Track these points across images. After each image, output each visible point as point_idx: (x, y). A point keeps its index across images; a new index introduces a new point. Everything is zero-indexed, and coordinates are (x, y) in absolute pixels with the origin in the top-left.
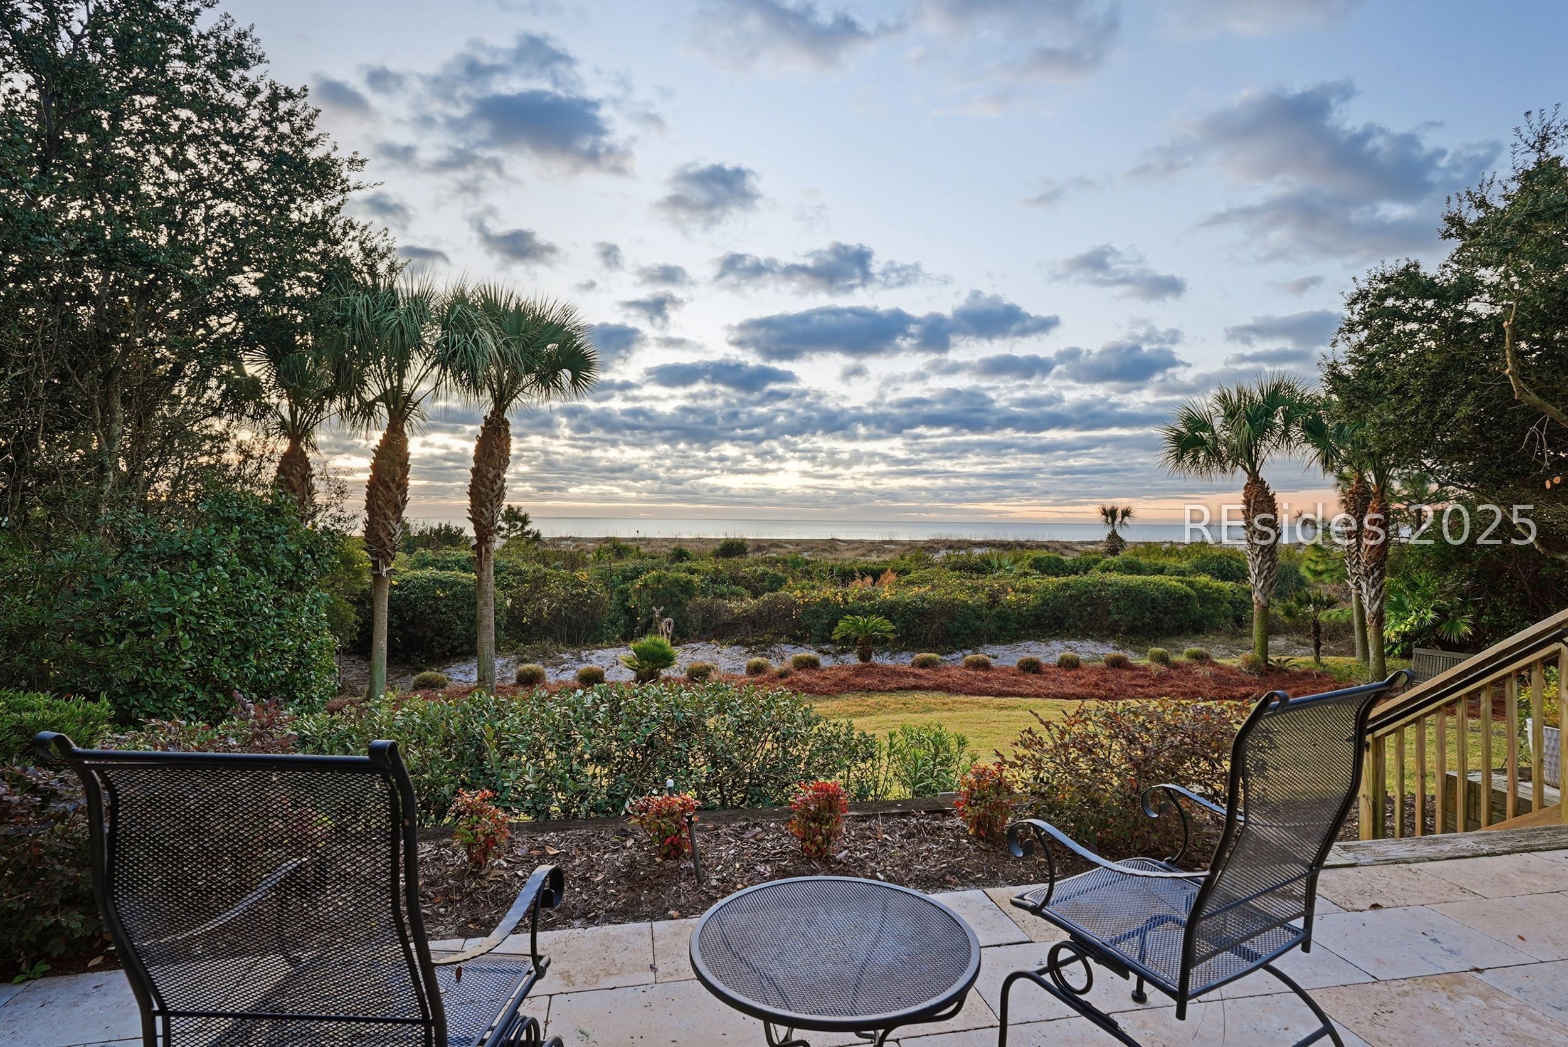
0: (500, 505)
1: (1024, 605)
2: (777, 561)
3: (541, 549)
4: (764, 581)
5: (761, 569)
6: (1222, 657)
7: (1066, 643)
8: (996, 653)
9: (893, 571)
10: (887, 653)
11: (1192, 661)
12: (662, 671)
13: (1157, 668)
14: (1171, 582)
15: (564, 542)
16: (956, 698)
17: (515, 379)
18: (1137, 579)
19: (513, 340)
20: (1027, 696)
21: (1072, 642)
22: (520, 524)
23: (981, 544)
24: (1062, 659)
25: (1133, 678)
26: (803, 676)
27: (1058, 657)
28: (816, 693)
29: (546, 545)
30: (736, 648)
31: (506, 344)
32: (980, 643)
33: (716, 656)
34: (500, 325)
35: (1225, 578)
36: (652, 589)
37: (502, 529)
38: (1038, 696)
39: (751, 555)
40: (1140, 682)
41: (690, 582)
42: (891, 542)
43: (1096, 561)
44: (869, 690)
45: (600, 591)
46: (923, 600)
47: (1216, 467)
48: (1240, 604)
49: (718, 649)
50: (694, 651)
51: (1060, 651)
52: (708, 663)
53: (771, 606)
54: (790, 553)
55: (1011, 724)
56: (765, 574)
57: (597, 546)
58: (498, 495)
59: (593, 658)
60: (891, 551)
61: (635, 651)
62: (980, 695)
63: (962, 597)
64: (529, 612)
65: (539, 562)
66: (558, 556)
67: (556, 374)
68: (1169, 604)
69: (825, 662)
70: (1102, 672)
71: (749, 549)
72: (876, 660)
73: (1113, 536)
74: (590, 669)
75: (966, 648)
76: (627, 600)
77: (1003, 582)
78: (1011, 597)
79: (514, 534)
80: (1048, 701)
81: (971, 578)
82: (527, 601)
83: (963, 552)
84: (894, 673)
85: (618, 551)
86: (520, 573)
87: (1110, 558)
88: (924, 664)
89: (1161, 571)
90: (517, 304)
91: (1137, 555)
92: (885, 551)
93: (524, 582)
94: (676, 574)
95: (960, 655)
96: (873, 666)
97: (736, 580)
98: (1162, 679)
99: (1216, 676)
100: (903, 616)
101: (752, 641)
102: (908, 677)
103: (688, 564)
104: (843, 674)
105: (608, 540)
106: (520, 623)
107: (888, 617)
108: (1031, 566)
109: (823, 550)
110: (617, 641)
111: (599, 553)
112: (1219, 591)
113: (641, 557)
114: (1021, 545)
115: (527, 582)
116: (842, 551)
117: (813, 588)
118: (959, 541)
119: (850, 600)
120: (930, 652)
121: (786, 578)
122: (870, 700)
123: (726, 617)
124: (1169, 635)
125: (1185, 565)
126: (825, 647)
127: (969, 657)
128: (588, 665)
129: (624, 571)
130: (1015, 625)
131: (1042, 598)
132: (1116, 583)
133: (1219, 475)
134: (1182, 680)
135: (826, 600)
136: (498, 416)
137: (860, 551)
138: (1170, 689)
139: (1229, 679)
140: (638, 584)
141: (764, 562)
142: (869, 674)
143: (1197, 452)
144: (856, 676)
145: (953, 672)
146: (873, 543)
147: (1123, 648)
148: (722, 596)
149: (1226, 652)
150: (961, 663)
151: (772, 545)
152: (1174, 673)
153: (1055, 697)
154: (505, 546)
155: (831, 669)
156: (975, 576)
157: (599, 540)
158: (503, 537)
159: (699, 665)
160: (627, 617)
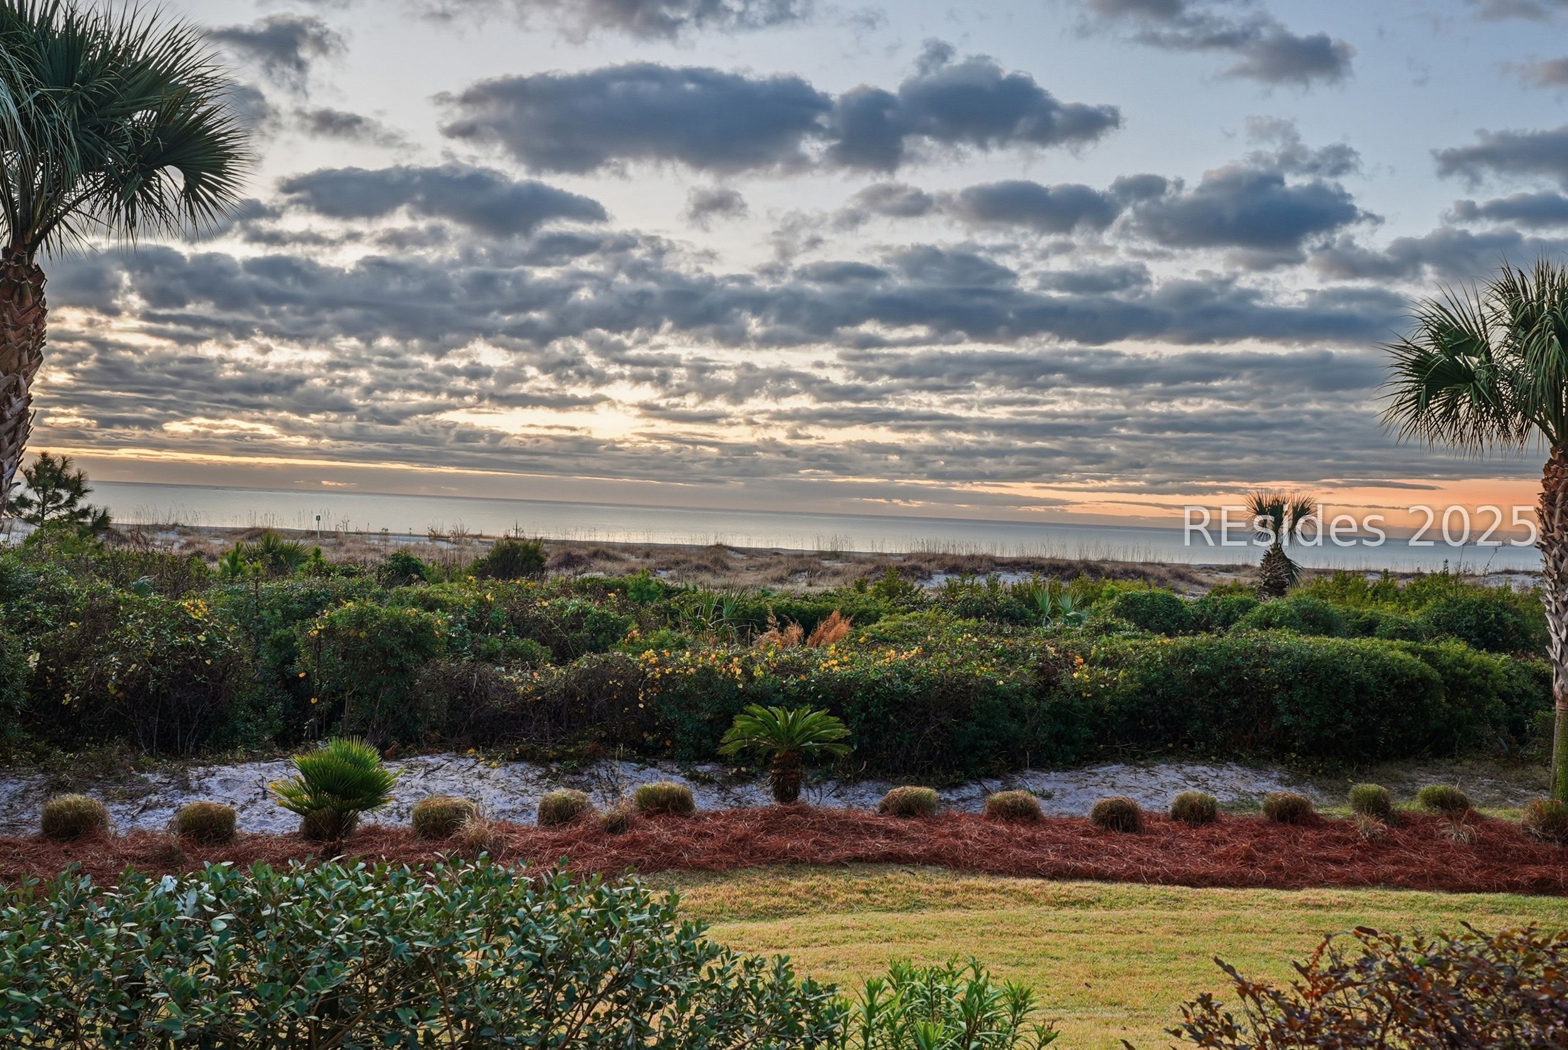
0: (17, 452)
1: (1106, 691)
2: (609, 588)
3: (111, 547)
4: (578, 627)
5: (575, 603)
6: (1489, 803)
7: (1188, 769)
8: (1048, 787)
9: (844, 614)
10: (831, 785)
11: (1436, 811)
12: (361, 815)
13: (1366, 824)
14: (1396, 652)
15: (160, 536)
16: (972, 881)
17: (60, 183)
18: (1328, 644)
19: (58, 96)
20: (1114, 878)
21: (1199, 768)
22: (66, 495)
23: (1014, 566)
24: (1182, 802)
25: (1321, 845)
26: (658, 830)
27: (1172, 797)
28: (686, 867)
29: (122, 540)
30: (519, 767)
31: (40, 101)
32: (1016, 767)
33: (477, 783)
34: (29, 62)
35: (1493, 647)
36: (346, 640)
37: (26, 503)
38: (1134, 878)
39: (552, 574)
40: (1335, 852)
41: (425, 628)
42: (835, 555)
43: (1246, 607)
44: (795, 863)
45: (232, 640)
46: (906, 676)
47: (1492, 426)
48: (1520, 697)
49: (480, 767)
50: (429, 772)
51: (1176, 786)
52: (459, 799)
53: (594, 682)
54: (633, 571)
55: (1083, 938)
56: (581, 614)
57: (231, 546)
58: (15, 429)
59: (213, 783)
60: (836, 573)
61: (304, 771)
62: (1019, 876)
63: (984, 672)
64: (77, 681)
65: (102, 576)
66: (147, 563)
67: (149, 174)
68: (1389, 696)
69: (704, 801)
70: (1258, 830)
71: (548, 562)
72: (809, 797)
73: (1276, 556)
74: (205, 808)
75: (991, 776)
76: (292, 662)
77: (1064, 643)
78: (1081, 674)
79: (54, 515)
80: (1156, 889)
81: (1000, 632)
82: (73, 658)
83: (982, 581)
84: (844, 826)
85: (275, 557)
86: (62, 598)
87: (1272, 601)
88: (908, 809)
89: (1368, 628)
90: (69, 22)
91: (1322, 596)
92: (824, 573)
93: (67, 617)
94: (397, 610)
95: (976, 790)
96: (803, 811)
97: (521, 625)
98: (1377, 846)
99: (1482, 841)
100: (865, 708)
101: (551, 754)
102: (873, 836)
103: (420, 588)
104: (742, 827)
105: (254, 533)
106: (57, 704)
107: (835, 710)
108: (1117, 612)
109: (699, 568)
110: (265, 748)
111: (233, 561)
112: (1485, 671)
113: (323, 570)
114: (1094, 570)
115: (75, 617)
116: (737, 572)
117: (681, 645)
118: (972, 558)
119: (758, 672)
120: (919, 784)
121: (627, 623)
122: (797, 884)
123: (498, 703)
124: (1387, 757)
125: (1414, 617)
126: (704, 769)
127: (998, 796)
128: (203, 799)
129: (286, 600)
130: (1086, 732)
131: (1142, 678)
132: (1288, 652)
133: (1498, 441)
134: (1416, 849)
135: (708, 671)
136: (19, 260)
137: (772, 572)
138: (1391, 868)
139: (1506, 850)
140: (315, 628)
141: (581, 589)
142: (793, 829)
143: (1456, 394)
144: (768, 833)
145: (965, 826)
146: (799, 555)
147: (1298, 781)
148: (491, 657)
149: (1496, 793)
150: (979, 809)
151: (595, 555)
152: (1400, 836)
153: (1168, 880)
154: (30, 541)
155: (715, 815)
156: (1007, 629)
157: (235, 532)
158: (30, 520)
159: (439, 803)
160: (289, 697)
